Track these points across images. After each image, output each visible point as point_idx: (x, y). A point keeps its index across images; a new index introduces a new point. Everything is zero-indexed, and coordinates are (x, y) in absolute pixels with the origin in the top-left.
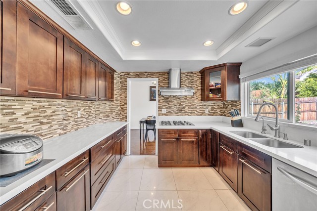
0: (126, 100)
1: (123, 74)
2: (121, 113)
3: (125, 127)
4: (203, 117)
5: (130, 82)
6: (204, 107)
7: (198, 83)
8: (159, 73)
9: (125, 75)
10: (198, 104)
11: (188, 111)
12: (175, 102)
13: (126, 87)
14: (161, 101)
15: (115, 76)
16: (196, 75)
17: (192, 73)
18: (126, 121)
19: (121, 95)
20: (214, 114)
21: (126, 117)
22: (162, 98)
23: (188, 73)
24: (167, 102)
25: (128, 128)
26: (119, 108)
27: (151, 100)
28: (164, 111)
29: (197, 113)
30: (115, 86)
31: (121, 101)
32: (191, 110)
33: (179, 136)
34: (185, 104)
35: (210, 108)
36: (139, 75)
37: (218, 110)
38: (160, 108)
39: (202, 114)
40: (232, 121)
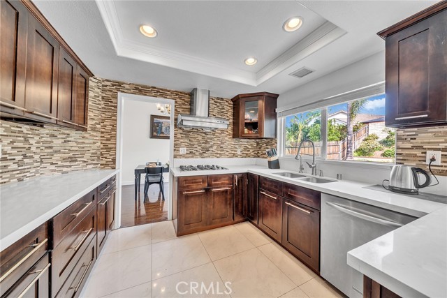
0: (115, 130)
1: (109, 83)
2: (102, 154)
3: (113, 179)
4: (235, 159)
5: (124, 100)
6: (236, 146)
7: (230, 114)
8: (176, 93)
9: (113, 85)
10: (229, 141)
11: (216, 152)
12: (200, 138)
13: (116, 107)
14: (179, 136)
15: (91, 83)
16: (227, 104)
17: (222, 99)
18: (114, 168)
19: (103, 120)
20: (247, 156)
21: (114, 161)
22: (181, 131)
23: (218, 98)
24: (187, 137)
25: (117, 181)
26: (99, 144)
27: (152, 136)
28: (183, 151)
29: (227, 153)
30: (90, 103)
31: (102, 133)
32: (221, 151)
33: (209, 185)
34: (214, 142)
35: (242, 148)
36: (140, 90)
37: (251, 151)
38: (176, 147)
39: (234, 155)
40: (269, 162)
